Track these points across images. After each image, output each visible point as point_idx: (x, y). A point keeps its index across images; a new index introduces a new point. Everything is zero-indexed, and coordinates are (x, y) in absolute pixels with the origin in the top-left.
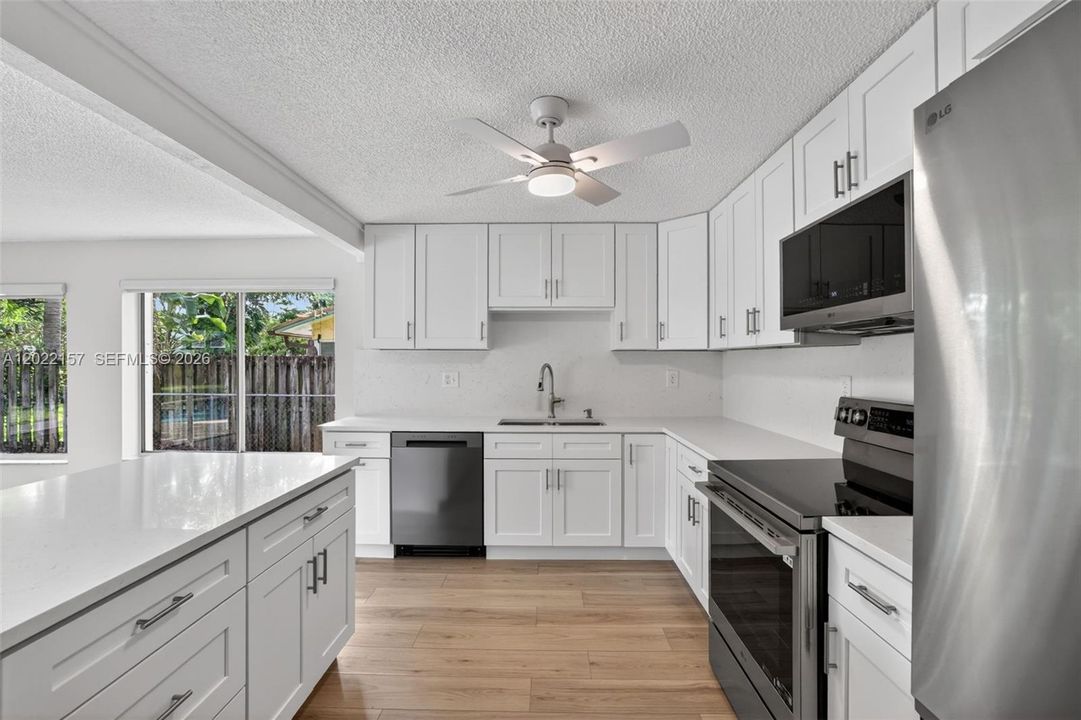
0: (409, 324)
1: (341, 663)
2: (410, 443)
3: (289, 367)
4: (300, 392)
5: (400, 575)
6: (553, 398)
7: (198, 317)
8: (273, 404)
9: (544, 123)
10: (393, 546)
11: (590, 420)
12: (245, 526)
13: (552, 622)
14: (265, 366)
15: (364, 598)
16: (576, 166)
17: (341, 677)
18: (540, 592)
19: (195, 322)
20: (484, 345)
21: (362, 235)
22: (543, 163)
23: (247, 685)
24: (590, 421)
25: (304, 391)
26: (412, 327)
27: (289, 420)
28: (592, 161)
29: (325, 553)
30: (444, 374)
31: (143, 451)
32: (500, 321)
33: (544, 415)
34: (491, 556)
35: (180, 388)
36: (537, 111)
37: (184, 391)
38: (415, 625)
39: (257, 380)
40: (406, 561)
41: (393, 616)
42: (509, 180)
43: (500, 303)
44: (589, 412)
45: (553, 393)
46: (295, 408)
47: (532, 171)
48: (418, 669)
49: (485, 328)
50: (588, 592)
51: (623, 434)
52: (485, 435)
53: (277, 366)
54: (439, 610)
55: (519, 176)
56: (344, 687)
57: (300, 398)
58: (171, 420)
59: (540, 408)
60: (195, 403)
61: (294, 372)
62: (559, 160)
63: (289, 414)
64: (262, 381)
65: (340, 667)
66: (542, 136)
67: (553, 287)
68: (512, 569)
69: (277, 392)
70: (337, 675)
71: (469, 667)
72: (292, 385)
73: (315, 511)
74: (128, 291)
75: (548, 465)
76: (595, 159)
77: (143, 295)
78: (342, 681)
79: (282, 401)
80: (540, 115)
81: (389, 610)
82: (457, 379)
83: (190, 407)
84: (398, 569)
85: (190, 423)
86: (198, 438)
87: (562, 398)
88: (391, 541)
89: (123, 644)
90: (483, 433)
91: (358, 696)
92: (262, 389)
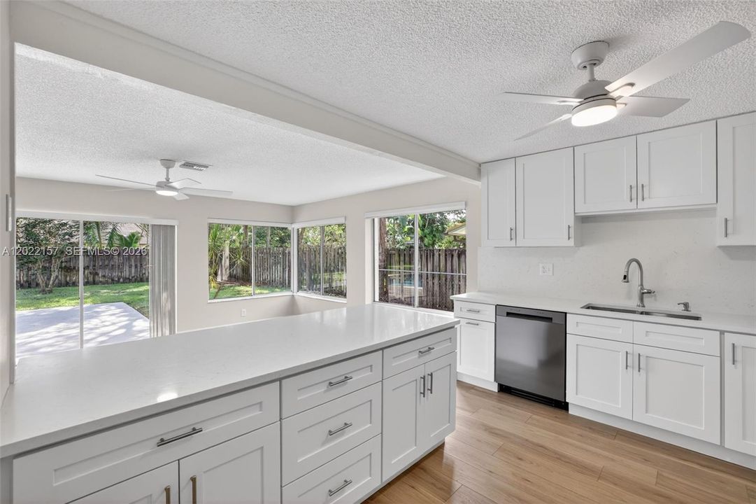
0: (511, 230)
1: (447, 446)
2: (509, 314)
3: (452, 256)
4: (459, 272)
5: (501, 405)
6: (642, 289)
7: (407, 227)
8: (444, 279)
9: (585, 67)
10: (497, 384)
11: (686, 313)
12: (382, 349)
13: (616, 484)
14: (439, 255)
15: (469, 411)
16: (614, 95)
17: (445, 454)
18: (610, 455)
19: (406, 230)
20: (571, 243)
21: (479, 171)
22: (579, 102)
23: (382, 433)
24: (688, 315)
25: (461, 272)
26: (513, 232)
27: (453, 289)
28: (630, 87)
29: (431, 375)
30: (541, 265)
31: (374, 301)
32: (586, 223)
33: (633, 303)
34: (572, 411)
35: (397, 267)
36: (577, 58)
37: (400, 269)
38: (499, 442)
39: (435, 264)
40: (505, 396)
41: (486, 430)
42: (559, 119)
43: (583, 210)
44: (686, 306)
45: (642, 285)
46: (456, 282)
47: (573, 110)
48: (493, 471)
49: (572, 230)
50: (664, 474)
51: (722, 332)
52: (568, 315)
53: (446, 255)
54: (519, 437)
55: (564, 116)
56: (444, 460)
57: (459, 276)
58: (394, 284)
59: (629, 296)
60: (405, 276)
61: (455, 258)
62: (596, 95)
63: (452, 285)
64: (438, 264)
65: (445, 448)
66: (583, 78)
67: (637, 191)
68: (590, 428)
69: (446, 271)
70: (442, 453)
71: (528, 486)
72: (454, 267)
73: (427, 348)
74: (367, 218)
75: (629, 348)
76: (632, 85)
77: (374, 220)
78: (444, 457)
79: (449, 277)
80: (579, 61)
81: (484, 425)
82: (551, 269)
83: (402, 278)
84: (500, 401)
85: (402, 287)
86: (406, 296)
87: (653, 290)
88: (495, 380)
89: (323, 390)
90: (566, 313)
91: (450, 469)
92: (438, 270)
